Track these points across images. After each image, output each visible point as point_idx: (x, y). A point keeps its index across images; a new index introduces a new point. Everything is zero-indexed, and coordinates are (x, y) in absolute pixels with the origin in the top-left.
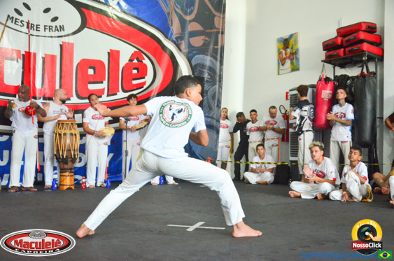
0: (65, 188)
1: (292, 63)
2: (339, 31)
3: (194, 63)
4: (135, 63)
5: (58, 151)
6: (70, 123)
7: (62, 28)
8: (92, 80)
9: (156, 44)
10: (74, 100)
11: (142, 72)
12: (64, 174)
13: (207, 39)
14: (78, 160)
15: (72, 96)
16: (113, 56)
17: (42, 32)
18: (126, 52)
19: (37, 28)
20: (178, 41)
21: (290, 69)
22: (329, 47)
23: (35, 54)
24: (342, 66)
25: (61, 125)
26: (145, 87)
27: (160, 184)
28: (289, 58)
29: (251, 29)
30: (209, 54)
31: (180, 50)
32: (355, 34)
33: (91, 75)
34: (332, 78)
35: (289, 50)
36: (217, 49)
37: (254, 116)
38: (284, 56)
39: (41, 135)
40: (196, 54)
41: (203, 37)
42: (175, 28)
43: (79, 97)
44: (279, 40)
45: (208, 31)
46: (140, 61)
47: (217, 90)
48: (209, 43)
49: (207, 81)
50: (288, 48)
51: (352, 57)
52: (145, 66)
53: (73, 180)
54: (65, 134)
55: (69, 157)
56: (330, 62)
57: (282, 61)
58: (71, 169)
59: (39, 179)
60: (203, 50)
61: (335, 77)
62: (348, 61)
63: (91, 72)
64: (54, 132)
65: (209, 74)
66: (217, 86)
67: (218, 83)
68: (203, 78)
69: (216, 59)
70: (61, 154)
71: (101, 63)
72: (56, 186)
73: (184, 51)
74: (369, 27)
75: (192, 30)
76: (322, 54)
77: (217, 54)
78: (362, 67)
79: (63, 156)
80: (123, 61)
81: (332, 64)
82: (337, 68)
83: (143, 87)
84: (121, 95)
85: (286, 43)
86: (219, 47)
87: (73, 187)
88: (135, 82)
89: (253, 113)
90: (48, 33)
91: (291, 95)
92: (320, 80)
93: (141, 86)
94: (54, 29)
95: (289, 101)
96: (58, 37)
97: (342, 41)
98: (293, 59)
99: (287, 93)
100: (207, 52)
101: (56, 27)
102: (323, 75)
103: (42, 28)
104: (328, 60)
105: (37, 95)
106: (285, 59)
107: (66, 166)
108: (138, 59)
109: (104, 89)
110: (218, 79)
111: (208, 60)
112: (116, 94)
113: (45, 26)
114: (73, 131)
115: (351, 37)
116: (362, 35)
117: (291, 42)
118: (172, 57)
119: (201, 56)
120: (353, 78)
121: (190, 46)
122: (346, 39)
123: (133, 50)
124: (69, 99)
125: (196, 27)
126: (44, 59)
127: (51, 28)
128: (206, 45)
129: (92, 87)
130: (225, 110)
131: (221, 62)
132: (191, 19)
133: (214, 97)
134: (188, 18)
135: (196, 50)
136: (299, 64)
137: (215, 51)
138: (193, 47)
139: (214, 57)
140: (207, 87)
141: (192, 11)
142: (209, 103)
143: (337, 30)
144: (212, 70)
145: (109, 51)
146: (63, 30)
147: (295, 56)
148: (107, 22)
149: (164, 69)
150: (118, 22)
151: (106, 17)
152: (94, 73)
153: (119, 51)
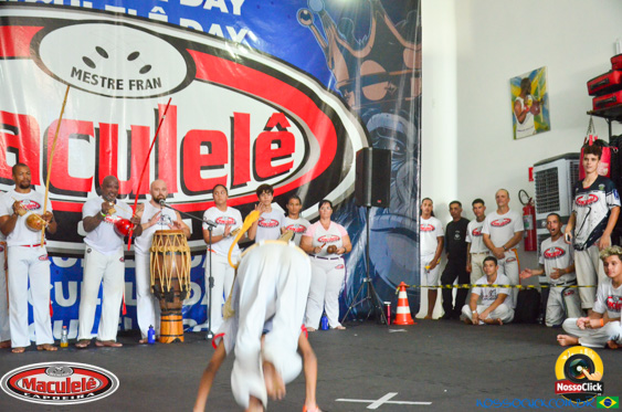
0: (170, 340)
1: (537, 119)
2: (614, 60)
3: (370, 127)
4: (275, 133)
5: (157, 280)
6: (176, 234)
7: (157, 83)
8: (205, 164)
9: (307, 99)
10: (180, 197)
11: (287, 146)
12: (167, 318)
13: (393, 86)
14: (189, 294)
15: (176, 191)
16: (240, 122)
17: (126, 91)
18: (260, 115)
19: (118, 84)
20: (343, 93)
21: (534, 129)
22: (598, 88)
23: (115, 127)
25: (161, 239)
26: (292, 171)
28: (532, 110)
29: (465, 66)
30: (396, 111)
31: (348, 107)
33: (205, 156)
34: (607, 140)
35: (530, 98)
36: (409, 102)
37: (480, 210)
38: (523, 108)
39: (129, 256)
40: (376, 113)
41: (385, 84)
42: (339, 71)
44: (514, 82)
45: (392, 73)
46: (282, 129)
47: (411, 170)
48: (397, 92)
49: (395, 156)
50: (529, 94)
52: (291, 137)
53: (182, 328)
54: (168, 253)
55: (176, 289)
56: (601, 115)
57: (519, 117)
58: (178, 309)
59: (128, 326)
60: (386, 105)
61: (612, 138)
63: (204, 150)
64: (151, 249)
65: (398, 145)
66: (411, 163)
67: (412, 158)
68: (389, 152)
70: (163, 285)
71: (221, 135)
72: (154, 337)
73: (354, 108)
75: (366, 73)
76: (588, 102)
77: (408, 110)
79: (165, 288)
80: (256, 130)
81: (606, 117)
82: (615, 123)
83: (288, 171)
85: (525, 85)
86: (412, 99)
87: (182, 339)
89: (478, 205)
90: (135, 92)
91: (537, 173)
93: (284, 169)
94: (144, 85)
95: (534, 183)
96: (152, 97)
97: (621, 78)
98: (539, 111)
99: (531, 169)
100: (394, 107)
102: (591, 136)
103: (126, 85)
104: (599, 110)
105: (122, 192)
106: (525, 112)
107: (170, 305)
108: (278, 126)
109: (226, 177)
110: (410, 151)
111: (394, 121)
112: (245, 185)
114: (181, 248)
117: (535, 84)
118: (335, 118)
119: (384, 115)
121: (364, 100)
123: (271, 111)
124: (171, 196)
125: (373, 68)
126: (129, 133)
127: (139, 84)
128: (390, 96)
129: (206, 174)
130: (428, 202)
131: (417, 124)
132: (363, 56)
133: (405, 183)
134: (359, 54)
135: (373, 106)
136: (548, 120)
137: (406, 105)
138: (368, 101)
139: (406, 117)
140: (394, 165)
141: (366, 42)
142: (398, 191)
143: (612, 59)
144: (401, 136)
145: (233, 115)
146: (160, 85)
147: (541, 107)
148: (229, 68)
149: (322, 140)
150: (246, 68)
151: (226, 61)
152: (210, 152)
153: (248, 115)
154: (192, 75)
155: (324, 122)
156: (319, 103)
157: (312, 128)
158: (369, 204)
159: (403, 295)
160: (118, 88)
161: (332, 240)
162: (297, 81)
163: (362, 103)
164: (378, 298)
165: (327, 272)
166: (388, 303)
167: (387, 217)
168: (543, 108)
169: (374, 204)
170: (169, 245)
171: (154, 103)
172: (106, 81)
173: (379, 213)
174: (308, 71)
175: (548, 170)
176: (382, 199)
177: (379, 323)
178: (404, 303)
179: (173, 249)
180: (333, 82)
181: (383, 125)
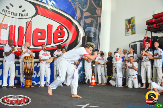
0: (28, 86)
1: (132, 31)
3: (86, 30)
4: (59, 31)
5: (25, 70)
6: (31, 57)
7: (27, 15)
11: (63, 35)
12: (27, 80)
13: (93, 19)
14: (34, 74)
15: (31, 45)
16: (50, 27)
19: (16, 14)
20: (79, 21)
21: (131, 33)
22: (149, 23)
23: (15, 26)
24: (155, 32)
25: (27, 58)
26: (64, 41)
28: (131, 28)
29: (113, 15)
31: (80, 24)
32: (161, 18)
34: (150, 37)
35: (131, 25)
38: (128, 27)
41: (91, 19)
42: (78, 14)
43: (34, 46)
44: (126, 20)
45: (93, 16)
46: (62, 30)
47: (97, 43)
48: (93, 21)
49: (93, 39)
50: (130, 23)
51: (159, 28)
52: (64, 32)
53: (31, 83)
54: (28, 62)
55: (31, 73)
56: (149, 30)
57: (127, 30)
58: (31, 78)
59: (16, 82)
60: (91, 25)
61: (152, 37)
63: (39, 34)
64: (23, 61)
65: (94, 36)
66: (97, 41)
67: (97, 39)
68: (91, 37)
70: (27, 71)
71: (44, 30)
72: (23, 86)
73: (82, 25)
75: (86, 15)
76: (146, 27)
77: (97, 27)
79: (28, 72)
80: (54, 29)
81: (150, 31)
82: (153, 33)
84: (53, 45)
85: (129, 21)
86: (98, 23)
88: (59, 39)
90: (20, 17)
91: (131, 45)
92: (145, 38)
93: (62, 41)
94: (23, 15)
97: (155, 21)
98: (133, 29)
99: (130, 44)
101: (24, 14)
102: (146, 36)
103: (18, 15)
104: (149, 29)
105: (16, 45)
106: (129, 29)
107: (29, 77)
108: (60, 29)
110: (97, 37)
111: (93, 29)
112: (50, 44)
113: (19, 14)
114: (32, 61)
115: (159, 19)
117: (132, 21)
119: (90, 27)
120: (160, 38)
121: (85, 23)
122: (157, 19)
123: (59, 24)
125: (88, 14)
126: (19, 28)
127: (22, 15)
129: (39, 41)
131: (99, 30)
132: (85, 11)
134: (84, 10)
135: (87, 25)
136: (135, 31)
137: (97, 25)
138: (86, 23)
139: (96, 28)
140: (92, 41)
141: (86, 7)
143: (153, 15)
144: (95, 34)
145: (48, 25)
146: (28, 15)
147: (133, 27)
148: (47, 12)
149: (73, 33)
150: (53, 12)
151: (47, 10)
152: (41, 35)
153: (52, 25)
154: (37, 13)
155: (73, 28)
156: (72, 23)
157: (70, 30)
159: (93, 77)
160: (16, 15)
162: (66, 17)
163: (84, 24)
168: (134, 28)
170: (29, 60)
171: (26, 20)
172: (12, 13)
174: (69, 14)
175: (134, 45)
178: (93, 79)
179: (30, 61)
180: (77, 17)
181: (89, 30)
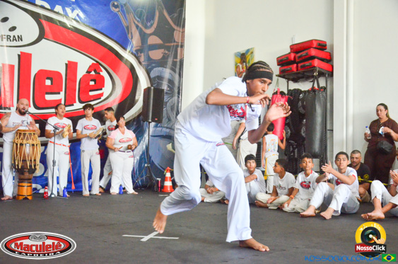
0: (22, 198)
2: (292, 47)
3: (152, 75)
4: (92, 75)
6: (27, 133)
7: (20, 38)
8: (48, 91)
9: (114, 56)
11: (100, 83)
12: (22, 184)
13: (167, 52)
15: (29, 107)
16: (71, 67)
18: (84, 63)
20: (137, 53)
22: (283, 62)
24: (295, 80)
25: (18, 135)
26: (103, 98)
27: (120, 193)
29: (209, 43)
30: (168, 67)
31: (140, 63)
32: (306, 51)
33: (48, 86)
34: (286, 92)
36: (176, 62)
38: (241, 70)
41: (163, 50)
42: (135, 41)
43: (37, 107)
44: (236, 55)
45: (167, 44)
46: (98, 73)
47: (176, 102)
48: (168, 56)
49: (167, 93)
50: (244, 62)
51: (304, 72)
52: (103, 78)
53: (31, 191)
55: (25, 167)
56: (283, 77)
57: (239, 75)
58: (29, 179)
60: (162, 63)
61: (289, 91)
62: (300, 75)
63: (48, 82)
65: (169, 86)
66: (176, 98)
67: (177, 95)
68: (163, 90)
69: (175, 71)
70: (17, 164)
71: (59, 74)
73: (143, 63)
74: (319, 45)
75: (152, 43)
76: (277, 69)
77: (176, 67)
78: (313, 81)
79: (18, 166)
80: (81, 72)
81: (286, 78)
82: (291, 82)
83: (100, 98)
84: (78, 106)
85: (243, 57)
86: (178, 60)
90: (5, 43)
94: (12, 39)
96: (16, 47)
97: (295, 57)
100: (166, 65)
101: (14, 36)
102: (278, 89)
104: (282, 75)
106: (242, 73)
107: (23, 177)
108: (95, 71)
109: (61, 100)
110: (176, 91)
112: (73, 105)
113: (2, 36)
115: (304, 53)
116: (313, 52)
119: (160, 69)
120: (305, 92)
121: (149, 59)
122: (299, 55)
123: (91, 62)
125: (154, 40)
127: (8, 38)
128: (165, 58)
129: (49, 97)
131: (180, 75)
132: (151, 32)
133: (172, 109)
134: (148, 31)
135: (154, 63)
137: (174, 64)
138: (152, 59)
139: (173, 70)
140: (166, 98)
141: (152, 25)
142: (167, 114)
143: (291, 46)
144: (171, 82)
145: (67, 63)
146: (22, 40)
148: (66, 33)
150: (77, 34)
151: (64, 29)
152: (52, 83)
153: (77, 63)
154: (42, 36)
158: (150, 121)
159: (168, 175)
161: (128, 141)
163: (148, 61)
164: (154, 176)
165: (124, 159)
166: (159, 179)
167: (159, 129)
169: (153, 121)
171: (18, 51)
173: (156, 126)
174: (115, 39)
176: (158, 118)
177: (153, 191)
178: (168, 179)
180: (132, 47)
181: (159, 74)
